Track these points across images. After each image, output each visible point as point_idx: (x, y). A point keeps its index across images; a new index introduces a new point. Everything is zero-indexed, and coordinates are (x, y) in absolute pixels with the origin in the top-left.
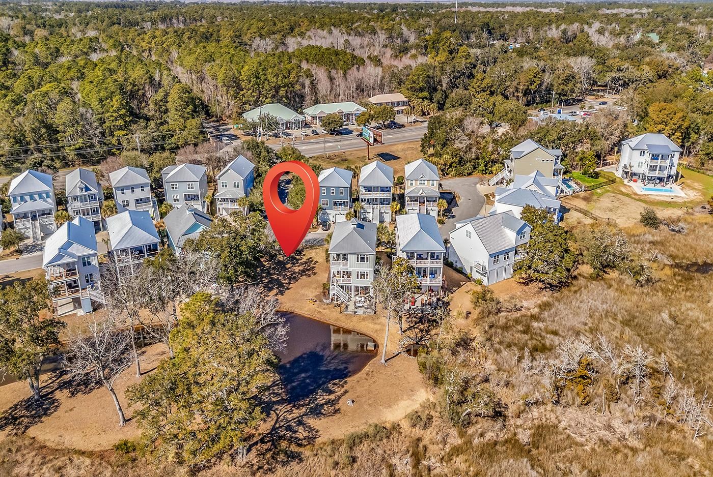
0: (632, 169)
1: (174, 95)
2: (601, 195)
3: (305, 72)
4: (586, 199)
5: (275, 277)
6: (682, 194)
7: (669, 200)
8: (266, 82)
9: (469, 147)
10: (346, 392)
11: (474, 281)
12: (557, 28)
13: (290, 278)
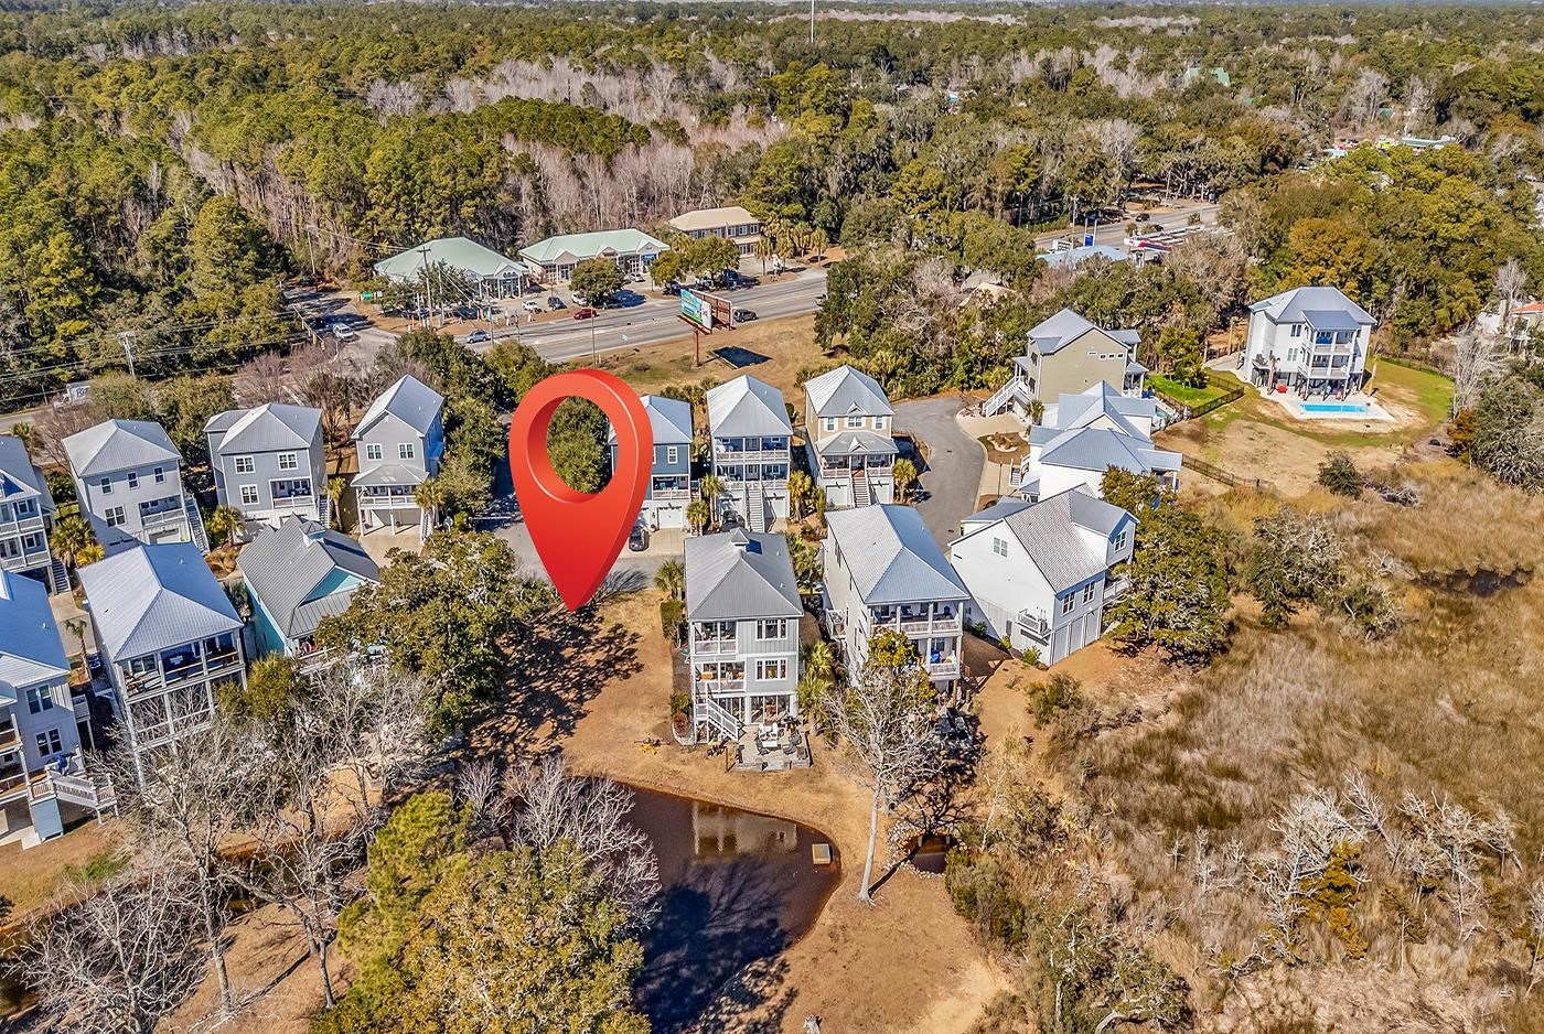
0: (1278, 365)
1: (206, 225)
2: (1222, 426)
3: (517, 161)
4: (1196, 437)
5: (539, 685)
6: (1382, 414)
7: (1361, 429)
8: (429, 188)
9: (931, 330)
10: (792, 995)
11: (1019, 655)
12: (1032, 56)
13: (578, 686)
